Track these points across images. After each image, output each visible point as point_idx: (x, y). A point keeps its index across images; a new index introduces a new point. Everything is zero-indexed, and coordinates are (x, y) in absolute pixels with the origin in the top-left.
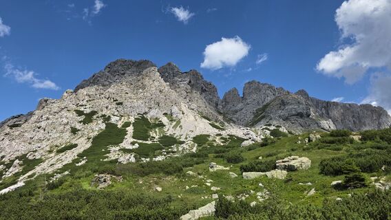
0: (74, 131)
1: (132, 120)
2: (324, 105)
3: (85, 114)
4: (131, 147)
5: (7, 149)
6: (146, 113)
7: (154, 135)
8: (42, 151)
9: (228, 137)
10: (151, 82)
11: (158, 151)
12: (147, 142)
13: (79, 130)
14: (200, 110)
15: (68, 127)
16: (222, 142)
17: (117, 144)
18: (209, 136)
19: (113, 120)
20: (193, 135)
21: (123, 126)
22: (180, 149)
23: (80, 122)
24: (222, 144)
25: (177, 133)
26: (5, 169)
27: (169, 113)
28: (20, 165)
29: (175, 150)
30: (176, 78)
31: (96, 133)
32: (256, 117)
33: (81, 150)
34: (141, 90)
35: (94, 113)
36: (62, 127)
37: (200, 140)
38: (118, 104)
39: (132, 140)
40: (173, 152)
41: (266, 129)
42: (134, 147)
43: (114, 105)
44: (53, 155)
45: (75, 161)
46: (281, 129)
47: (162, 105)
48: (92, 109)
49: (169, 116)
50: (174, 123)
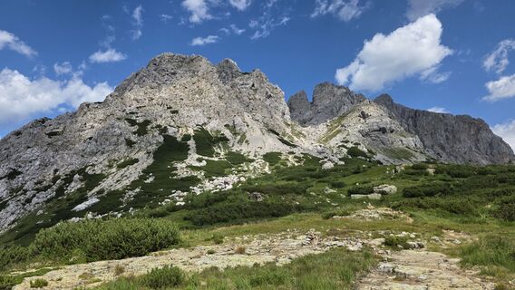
0: (130, 143)
1: (191, 132)
2: (412, 114)
3: (138, 124)
4: (198, 164)
5: (59, 162)
6: (205, 124)
7: (219, 151)
8: (101, 166)
9: (302, 156)
10: (209, 86)
11: (228, 170)
12: (213, 159)
13: (135, 143)
14: (265, 121)
15: (122, 139)
16: (297, 162)
17: (182, 160)
18: (280, 154)
19: (171, 131)
20: (263, 152)
21: (183, 139)
22: (251, 168)
23: (134, 133)
24: (296, 164)
25: (244, 149)
26: (65, 184)
27: (231, 124)
28: (81, 180)
29: (246, 169)
30: (236, 80)
31: (155, 147)
32: (330, 130)
33: (145, 166)
34: (197, 96)
35: (147, 122)
36: (115, 139)
37: (271, 158)
38: (173, 112)
39: (197, 156)
40: (245, 171)
41: (343, 146)
42: (202, 164)
43: (168, 114)
44: (114, 170)
45: (142, 178)
46: (360, 147)
47: (222, 114)
48: (144, 118)
49: (232, 128)
50: (239, 137)
